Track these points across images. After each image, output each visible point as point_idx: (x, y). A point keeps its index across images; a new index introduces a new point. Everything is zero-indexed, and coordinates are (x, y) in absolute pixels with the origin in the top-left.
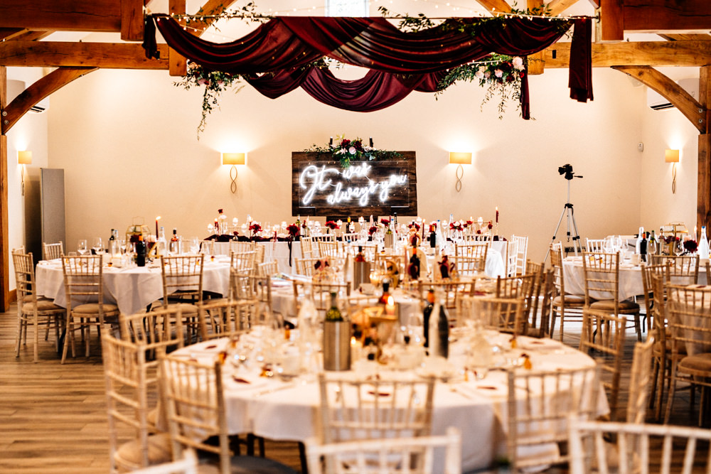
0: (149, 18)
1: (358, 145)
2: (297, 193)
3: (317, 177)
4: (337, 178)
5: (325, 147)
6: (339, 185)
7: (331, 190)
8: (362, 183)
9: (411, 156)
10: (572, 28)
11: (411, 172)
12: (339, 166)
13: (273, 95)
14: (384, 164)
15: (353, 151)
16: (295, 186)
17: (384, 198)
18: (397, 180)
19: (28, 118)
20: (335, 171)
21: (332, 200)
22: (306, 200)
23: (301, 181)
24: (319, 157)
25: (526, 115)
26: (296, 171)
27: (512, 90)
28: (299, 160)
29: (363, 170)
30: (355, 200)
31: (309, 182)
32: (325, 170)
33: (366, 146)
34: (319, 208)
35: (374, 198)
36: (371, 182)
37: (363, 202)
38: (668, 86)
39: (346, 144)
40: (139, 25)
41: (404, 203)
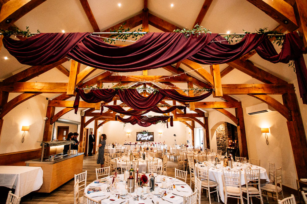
0: (116, 116)
1: (146, 131)
2: (137, 138)
3: (140, 136)
4: (143, 136)
5: (141, 132)
6: (143, 137)
7: (142, 138)
8: (146, 137)
9: (153, 133)
10: (170, 117)
11: (153, 135)
12: (143, 134)
13: (133, 125)
14: (149, 134)
15: (145, 132)
16: (137, 137)
17: (149, 139)
18: (151, 136)
19: (101, 127)
20: (142, 135)
21: (142, 139)
22: (138, 139)
23: (138, 136)
24: (140, 133)
25: (168, 128)
26: (137, 135)
27: (166, 124)
28: (137, 133)
29: (146, 135)
30: (145, 139)
31: (139, 136)
32: (141, 135)
33: (147, 131)
34: (140, 140)
35: (148, 139)
36: (147, 136)
37: (146, 139)
38: (187, 124)
39: (144, 131)
40: (115, 116)
41: (152, 139)
